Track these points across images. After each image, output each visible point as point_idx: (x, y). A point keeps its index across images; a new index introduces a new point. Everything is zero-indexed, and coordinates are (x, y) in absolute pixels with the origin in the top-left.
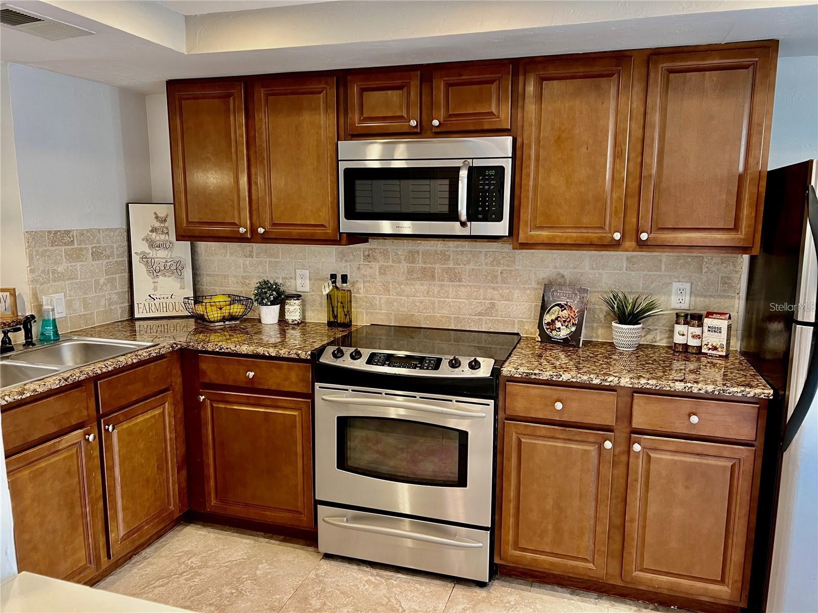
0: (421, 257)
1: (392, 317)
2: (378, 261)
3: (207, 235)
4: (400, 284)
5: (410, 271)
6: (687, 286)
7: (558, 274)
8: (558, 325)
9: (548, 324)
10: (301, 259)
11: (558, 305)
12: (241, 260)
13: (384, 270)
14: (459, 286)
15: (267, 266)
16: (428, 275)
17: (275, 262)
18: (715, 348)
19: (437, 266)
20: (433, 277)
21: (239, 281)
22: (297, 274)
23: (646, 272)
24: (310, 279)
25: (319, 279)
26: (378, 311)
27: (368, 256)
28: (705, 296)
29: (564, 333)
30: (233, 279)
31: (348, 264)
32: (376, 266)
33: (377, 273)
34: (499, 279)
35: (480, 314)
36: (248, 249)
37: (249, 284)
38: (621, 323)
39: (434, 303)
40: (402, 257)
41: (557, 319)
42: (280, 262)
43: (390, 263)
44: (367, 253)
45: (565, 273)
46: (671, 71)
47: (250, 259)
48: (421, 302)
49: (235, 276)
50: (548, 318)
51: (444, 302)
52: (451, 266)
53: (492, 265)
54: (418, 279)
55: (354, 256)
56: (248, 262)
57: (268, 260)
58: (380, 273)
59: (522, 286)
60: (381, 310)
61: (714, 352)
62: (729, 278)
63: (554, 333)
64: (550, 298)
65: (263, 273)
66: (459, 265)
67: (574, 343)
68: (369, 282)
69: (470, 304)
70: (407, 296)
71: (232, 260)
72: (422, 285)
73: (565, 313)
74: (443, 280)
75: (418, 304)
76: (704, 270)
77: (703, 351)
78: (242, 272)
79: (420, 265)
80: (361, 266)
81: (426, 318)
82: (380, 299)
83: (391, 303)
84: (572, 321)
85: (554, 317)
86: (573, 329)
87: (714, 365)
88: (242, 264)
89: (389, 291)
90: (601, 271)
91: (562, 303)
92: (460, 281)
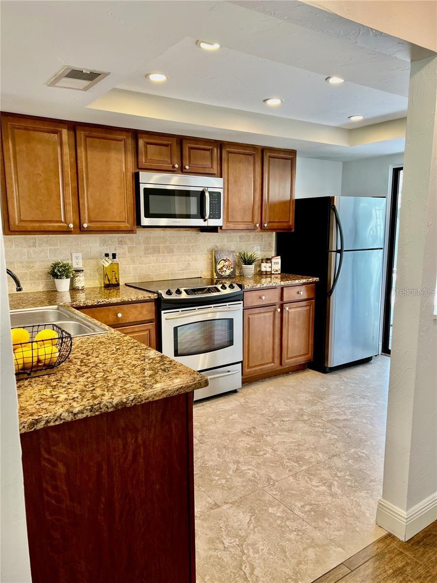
0: (152, 240)
1: (137, 278)
2: (127, 244)
3: (38, 230)
4: (141, 257)
5: (146, 249)
6: (259, 247)
7: (215, 246)
8: (225, 269)
9: (220, 269)
10: (75, 246)
11: (223, 260)
12: (25, 250)
13: (132, 249)
14: (173, 255)
15: (48, 253)
16: (156, 250)
17: (54, 249)
18: (277, 271)
19: (161, 245)
20: (159, 252)
21: (24, 266)
22: (73, 257)
23: (246, 243)
24: (83, 259)
25: (88, 258)
26: (128, 275)
27: (121, 241)
28: (264, 251)
29: (228, 272)
30: (19, 264)
31: (108, 247)
32: (126, 247)
33: (127, 252)
34: (191, 250)
35: (183, 270)
36: (32, 241)
37: (33, 267)
38: (245, 264)
39: (160, 266)
40: (142, 241)
41: (223, 266)
42: (58, 249)
43: (135, 245)
44: (120, 240)
45: (218, 245)
46: (270, 157)
47: (34, 248)
48: (153, 267)
49: (20, 262)
50: (219, 267)
51: (166, 265)
52: (168, 245)
53: (188, 243)
54: (152, 253)
55: (112, 242)
56: (31, 251)
57: (49, 248)
58: (129, 252)
59: (201, 253)
60: (130, 274)
61: (277, 272)
62: (270, 243)
63: (223, 273)
64: (218, 257)
65: (45, 258)
66: (172, 244)
67: (234, 276)
68: (122, 257)
69: (178, 265)
70: (145, 264)
71: (18, 250)
72: (153, 256)
73: (227, 263)
74: (164, 253)
75: (151, 268)
76: (264, 240)
77: (272, 273)
78: (26, 258)
79: (152, 245)
80: (117, 248)
81: (156, 275)
82: (129, 267)
83: (136, 269)
84: (231, 266)
85: (222, 266)
86: (232, 270)
87: (277, 278)
88: (26, 252)
89: (135, 262)
90: (231, 243)
91: (225, 259)
92: (173, 252)
